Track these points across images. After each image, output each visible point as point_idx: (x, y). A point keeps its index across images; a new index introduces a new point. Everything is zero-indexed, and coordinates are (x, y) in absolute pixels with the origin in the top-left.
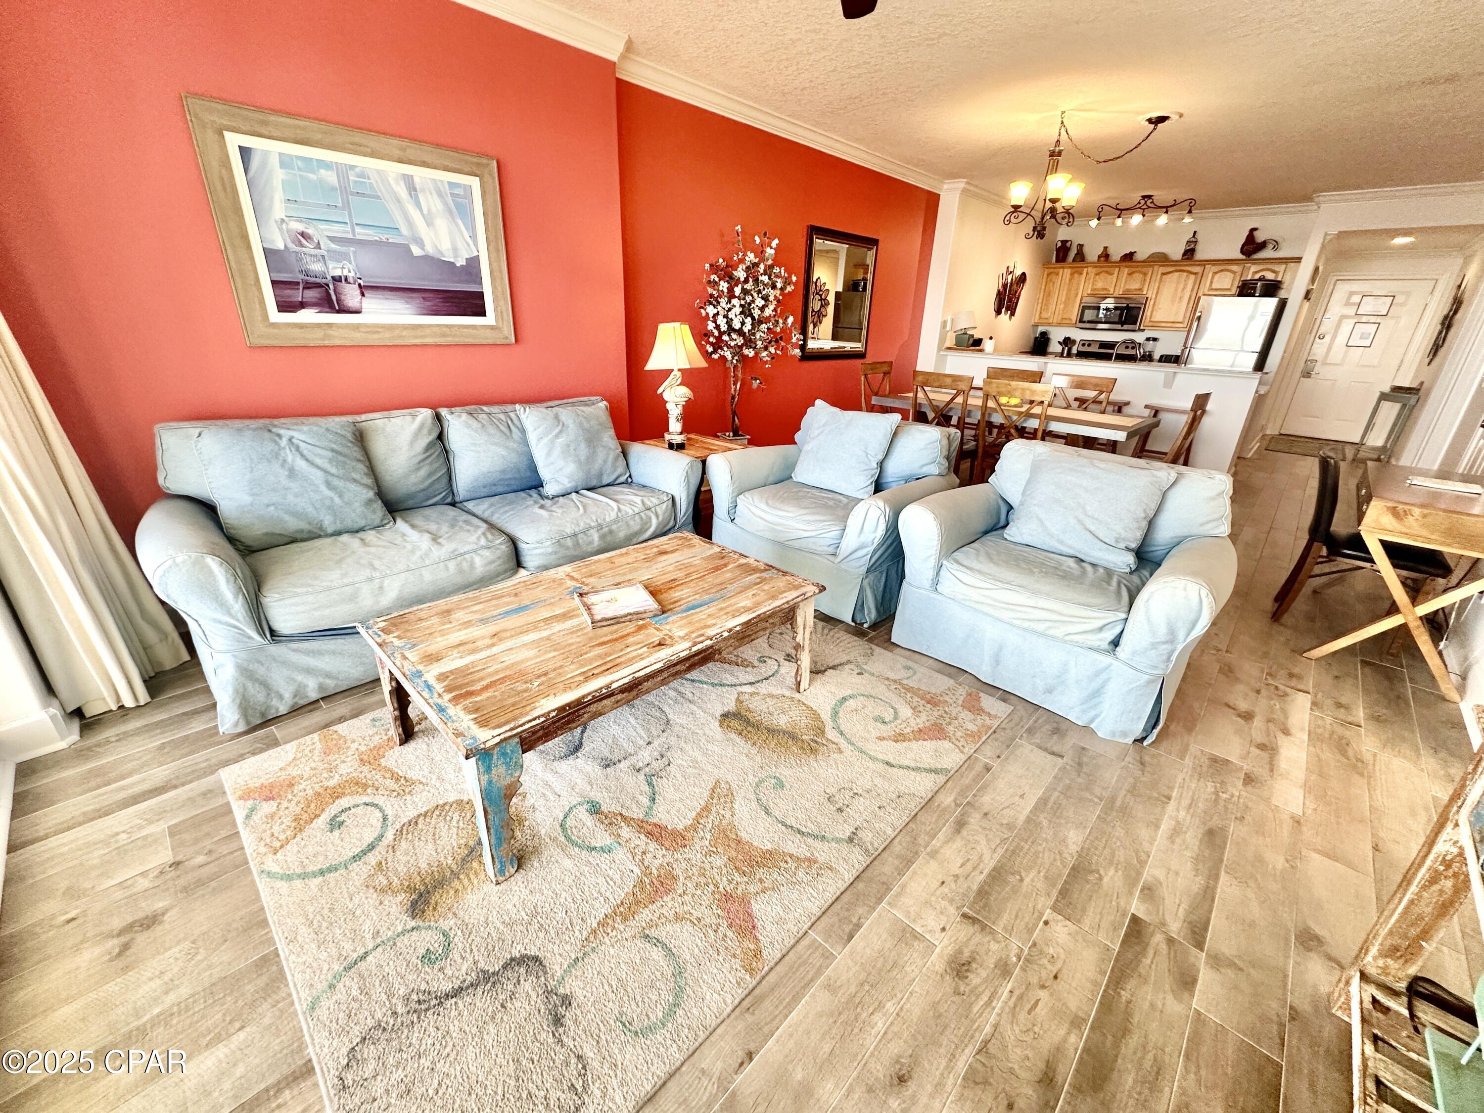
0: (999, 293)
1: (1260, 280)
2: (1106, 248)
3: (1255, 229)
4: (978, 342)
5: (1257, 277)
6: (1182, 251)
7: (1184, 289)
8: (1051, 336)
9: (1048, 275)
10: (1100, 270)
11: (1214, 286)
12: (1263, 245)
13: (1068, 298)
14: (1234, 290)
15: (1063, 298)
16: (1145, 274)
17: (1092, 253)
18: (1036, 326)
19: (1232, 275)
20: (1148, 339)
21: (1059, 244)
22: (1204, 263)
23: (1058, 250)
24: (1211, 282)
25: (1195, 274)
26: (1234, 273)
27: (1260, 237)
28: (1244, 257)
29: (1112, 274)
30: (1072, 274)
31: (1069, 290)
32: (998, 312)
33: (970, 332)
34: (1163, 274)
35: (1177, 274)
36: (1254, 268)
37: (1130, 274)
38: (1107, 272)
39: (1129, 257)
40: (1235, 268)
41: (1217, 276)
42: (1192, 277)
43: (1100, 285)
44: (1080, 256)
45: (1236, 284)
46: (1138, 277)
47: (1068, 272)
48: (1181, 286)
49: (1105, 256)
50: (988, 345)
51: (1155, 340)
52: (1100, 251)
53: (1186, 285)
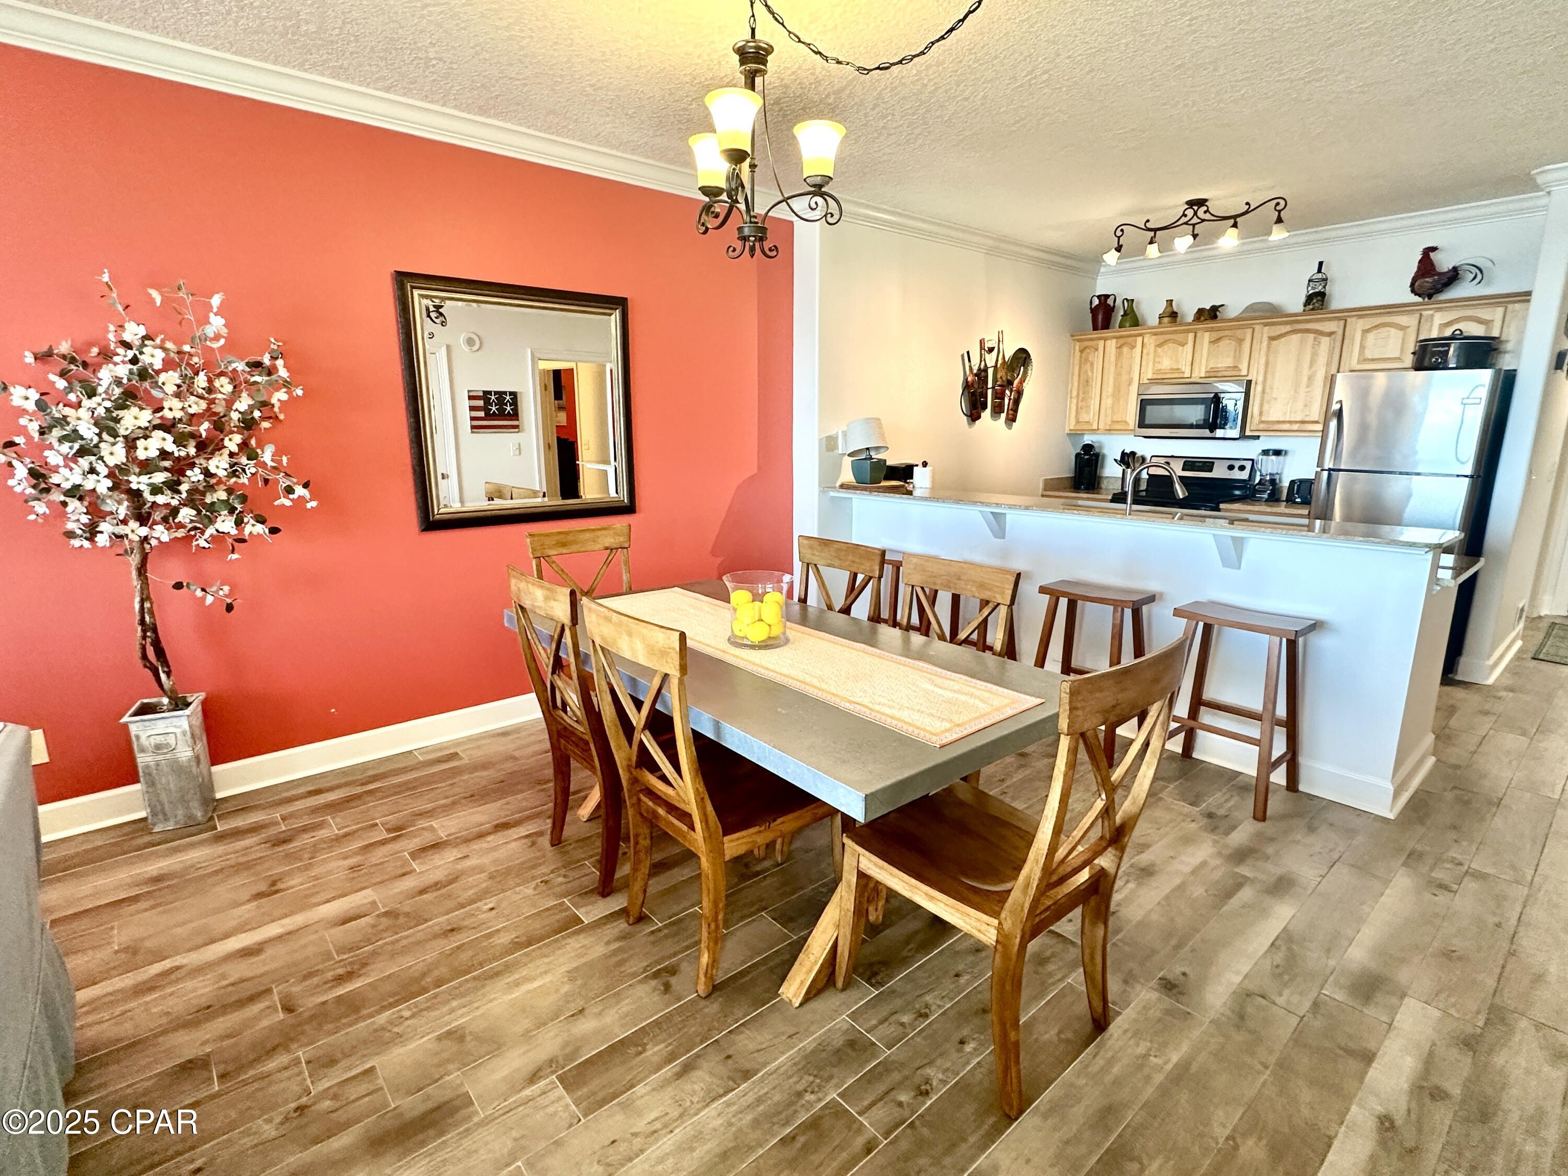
0: (967, 386)
1: (1453, 338)
2: (1170, 302)
3: (1434, 249)
4: (905, 473)
5: (1448, 333)
6: (1303, 299)
7: (1312, 363)
8: (1106, 451)
9: (1082, 351)
10: (1162, 338)
11: (1369, 354)
12: (1453, 276)
13: (1117, 388)
14: (1409, 360)
15: (1109, 388)
16: (1240, 341)
17: (1151, 311)
18: (1074, 435)
19: (1400, 334)
20: (1266, 452)
21: (1096, 302)
22: (1345, 315)
23: (1094, 311)
24: (1362, 347)
25: (1330, 334)
26: (1403, 328)
27: (1445, 263)
28: (1418, 299)
29: (1183, 344)
30: (1119, 347)
31: (1118, 375)
32: (974, 416)
33: (876, 456)
34: (1272, 339)
35: (1295, 338)
36: (1439, 318)
37: (1214, 342)
38: (1175, 342)
39: (1211, 314)
40: (1402, 320)
41: (1371, 337)
42: (1325, 341)
43: (1166, 363)
44: (1132, 318)
45: (1411, 347)
46: (1226, 346)
47: (1112, 344)
48: (1308, 357)
49: (1172, 315)
50: (921, 479)
51: (1277, 453)
52: (1161, 308)
53: (1314, 355)
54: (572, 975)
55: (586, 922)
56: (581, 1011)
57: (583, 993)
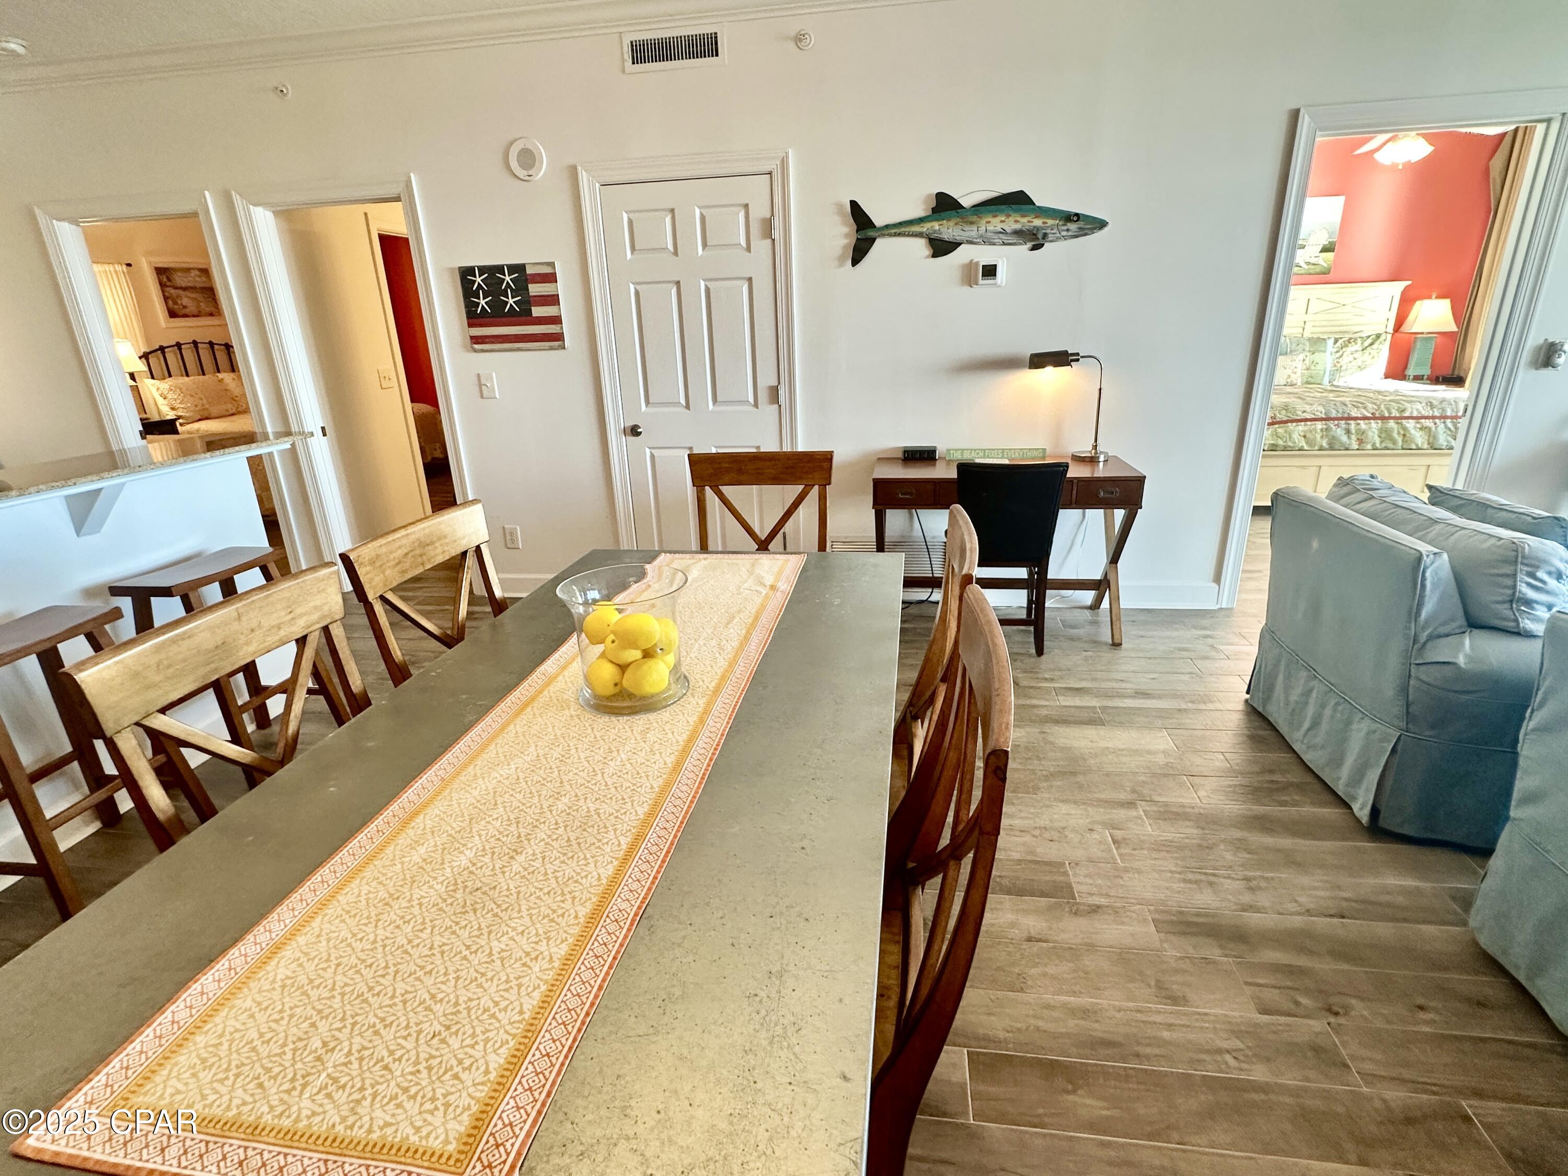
54: (1019, 985)
55: (965, 1050)
56: (1030, 939)
57: (1018, 956)
